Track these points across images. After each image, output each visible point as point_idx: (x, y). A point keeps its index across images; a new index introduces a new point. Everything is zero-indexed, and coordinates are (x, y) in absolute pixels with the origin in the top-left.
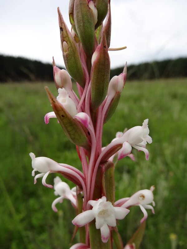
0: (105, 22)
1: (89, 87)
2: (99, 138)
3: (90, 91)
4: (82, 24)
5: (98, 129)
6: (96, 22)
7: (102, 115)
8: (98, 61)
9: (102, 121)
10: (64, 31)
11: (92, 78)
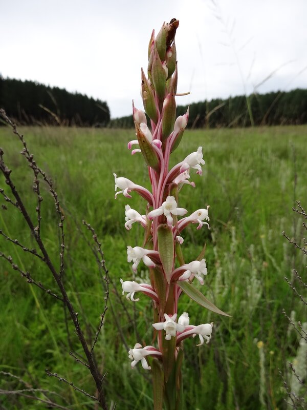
0: (173, 76)
1: (161, 123)
2: (167, 163)
3: (161, 127)
4: (157, 79)
5: (166, 155)
6: (167, 77)
7: (169, 145)
8: (168, 105)
9: (169, 151)
10: (145, 84)
11: (163, 117)
